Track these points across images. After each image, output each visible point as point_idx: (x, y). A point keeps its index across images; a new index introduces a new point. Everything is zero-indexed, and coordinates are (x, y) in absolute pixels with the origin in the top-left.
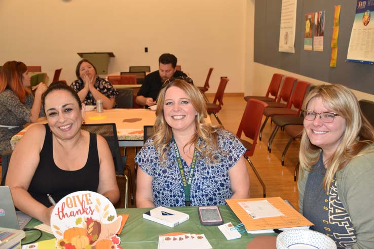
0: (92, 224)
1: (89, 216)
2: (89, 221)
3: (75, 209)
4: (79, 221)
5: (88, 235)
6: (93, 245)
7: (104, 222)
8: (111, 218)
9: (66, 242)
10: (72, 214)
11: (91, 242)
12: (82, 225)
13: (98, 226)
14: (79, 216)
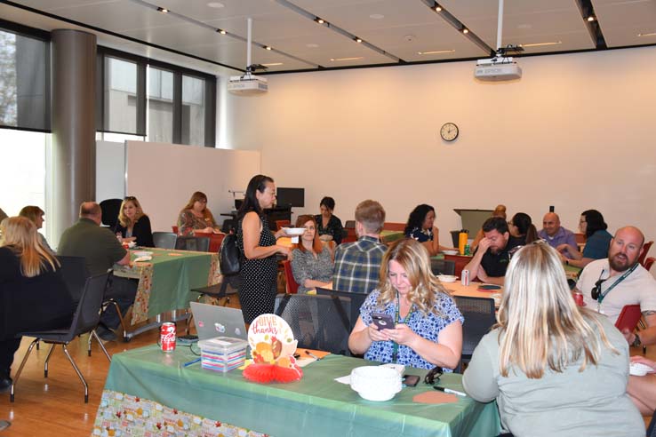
0: (275, 343)
1: (274, 335)
2: (274, 339)
3: (264, 327)
4: (266, 338)
5: (273, 351)
6: (277, 360)
7: (284, 342)
8: (289, 340)
9: (258, 353)
10: (262, 331)
11: (275, 358)
12: (269, 342)
13: (280, 345)
14: (267, 333)
